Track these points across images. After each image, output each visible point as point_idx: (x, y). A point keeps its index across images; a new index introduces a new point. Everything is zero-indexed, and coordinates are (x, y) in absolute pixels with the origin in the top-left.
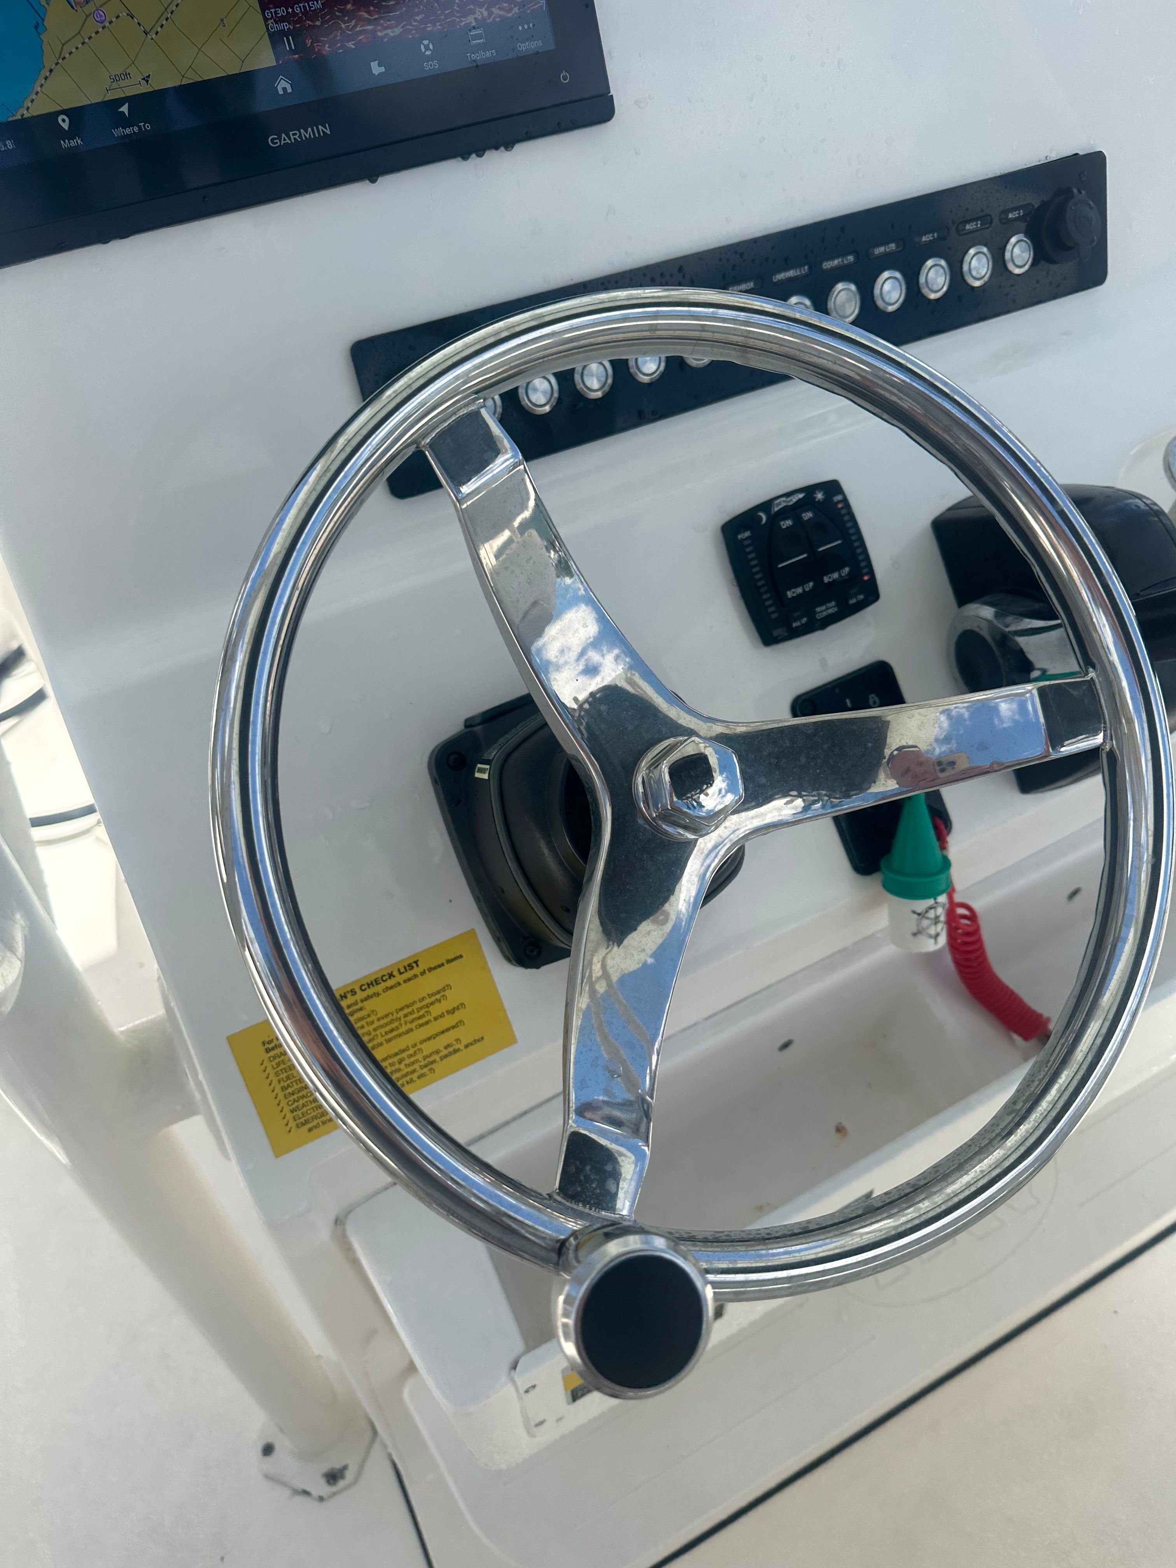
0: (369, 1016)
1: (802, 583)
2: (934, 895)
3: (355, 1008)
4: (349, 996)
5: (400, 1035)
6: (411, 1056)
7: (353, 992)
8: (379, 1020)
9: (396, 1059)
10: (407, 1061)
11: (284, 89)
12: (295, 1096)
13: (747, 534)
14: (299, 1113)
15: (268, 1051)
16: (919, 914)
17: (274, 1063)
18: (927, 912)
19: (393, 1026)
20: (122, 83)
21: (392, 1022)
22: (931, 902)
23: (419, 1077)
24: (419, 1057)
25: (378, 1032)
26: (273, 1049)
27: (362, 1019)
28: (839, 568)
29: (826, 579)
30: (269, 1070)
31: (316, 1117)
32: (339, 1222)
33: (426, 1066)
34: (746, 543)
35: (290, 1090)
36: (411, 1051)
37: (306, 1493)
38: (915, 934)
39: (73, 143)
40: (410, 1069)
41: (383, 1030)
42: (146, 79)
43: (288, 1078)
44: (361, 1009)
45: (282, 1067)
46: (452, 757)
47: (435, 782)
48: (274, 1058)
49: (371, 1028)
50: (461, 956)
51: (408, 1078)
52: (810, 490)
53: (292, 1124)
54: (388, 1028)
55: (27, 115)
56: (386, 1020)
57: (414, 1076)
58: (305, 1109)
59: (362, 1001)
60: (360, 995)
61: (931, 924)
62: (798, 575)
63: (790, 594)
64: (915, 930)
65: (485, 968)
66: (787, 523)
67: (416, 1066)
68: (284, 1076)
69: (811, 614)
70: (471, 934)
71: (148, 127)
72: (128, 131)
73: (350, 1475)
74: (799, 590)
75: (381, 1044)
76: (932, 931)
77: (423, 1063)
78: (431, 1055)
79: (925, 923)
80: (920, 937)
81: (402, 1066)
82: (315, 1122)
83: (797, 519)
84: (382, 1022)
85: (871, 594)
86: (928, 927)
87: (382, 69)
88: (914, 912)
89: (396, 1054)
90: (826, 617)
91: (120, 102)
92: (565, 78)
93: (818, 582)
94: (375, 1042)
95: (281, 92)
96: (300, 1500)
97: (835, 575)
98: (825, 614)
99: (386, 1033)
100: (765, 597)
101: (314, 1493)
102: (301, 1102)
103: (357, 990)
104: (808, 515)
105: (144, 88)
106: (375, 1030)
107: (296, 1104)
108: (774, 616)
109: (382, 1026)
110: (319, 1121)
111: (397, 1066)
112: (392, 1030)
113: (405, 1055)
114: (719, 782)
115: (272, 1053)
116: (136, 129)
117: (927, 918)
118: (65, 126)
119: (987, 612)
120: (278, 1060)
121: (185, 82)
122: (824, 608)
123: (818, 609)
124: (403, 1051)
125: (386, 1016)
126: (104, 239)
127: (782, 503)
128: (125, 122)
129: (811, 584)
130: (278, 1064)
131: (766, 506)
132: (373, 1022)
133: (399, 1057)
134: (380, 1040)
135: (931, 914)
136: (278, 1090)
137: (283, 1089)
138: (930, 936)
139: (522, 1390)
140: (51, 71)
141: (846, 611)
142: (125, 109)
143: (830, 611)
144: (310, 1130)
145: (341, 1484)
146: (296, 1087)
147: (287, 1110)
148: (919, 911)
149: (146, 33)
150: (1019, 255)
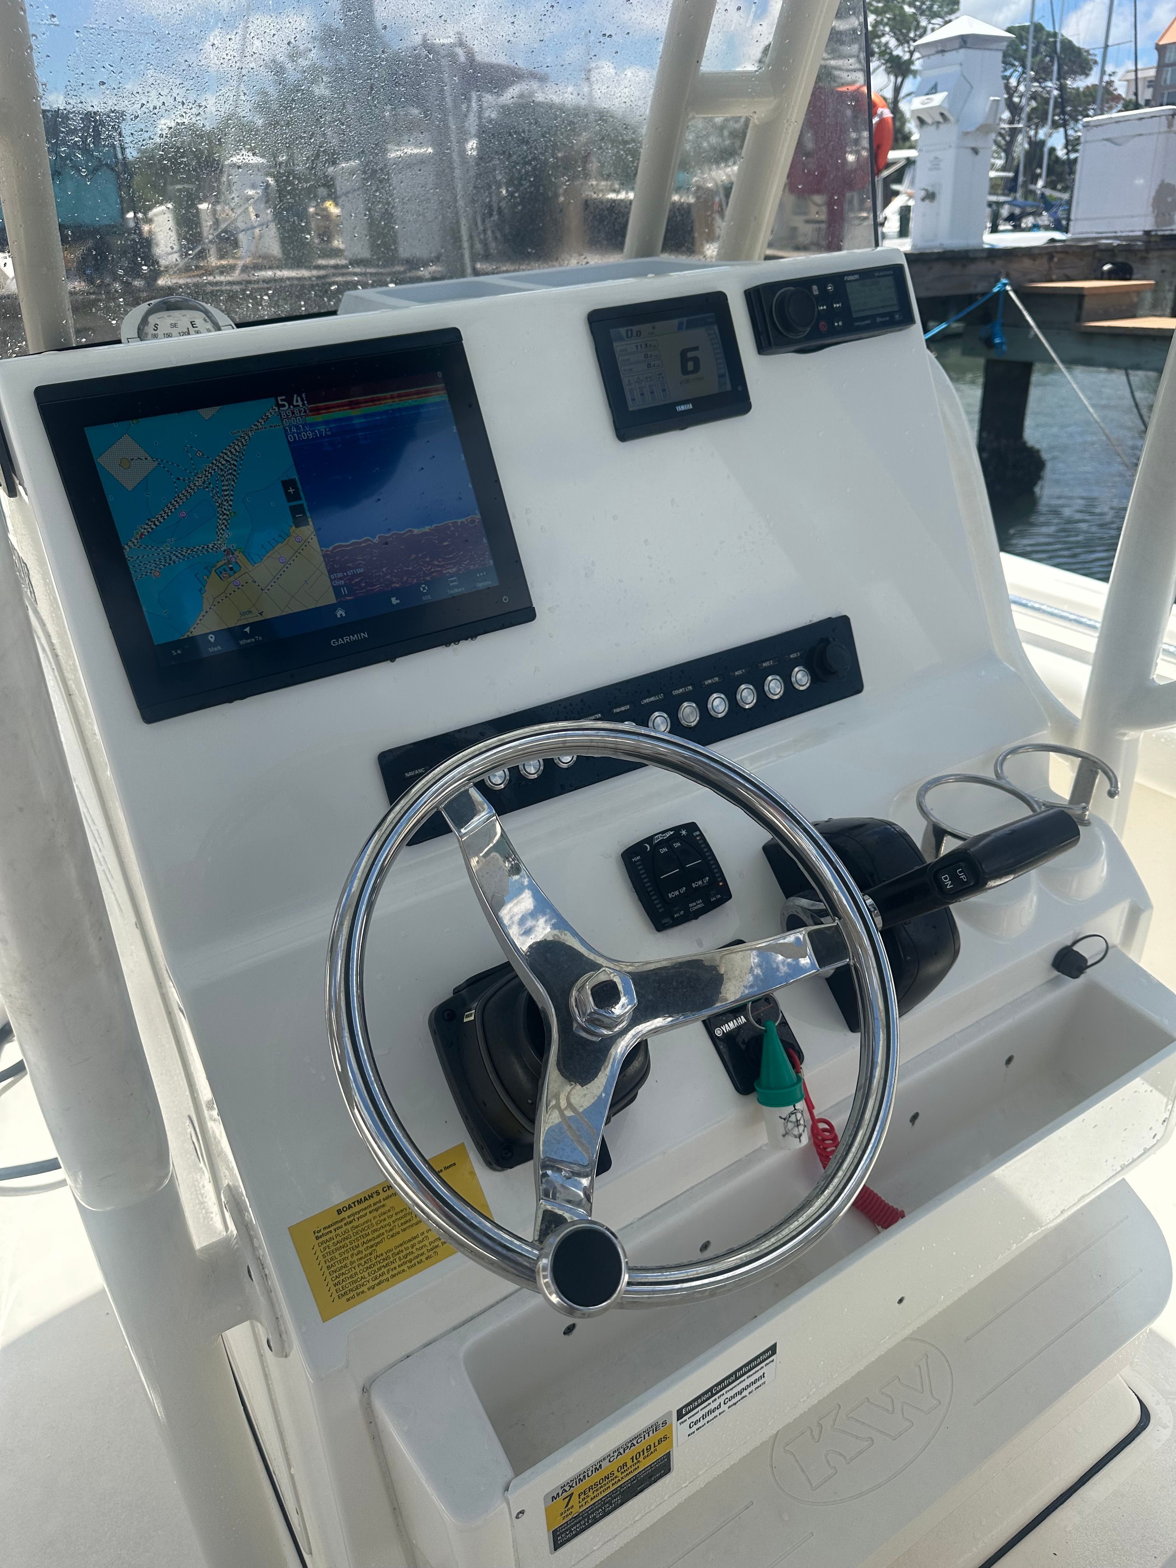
0: (389, 1211)
1: (678, 889)
2: (793, 1102)
3: (379, 1205)
4: (374, 1195)
5: (412, 1226)
6: (420, 1242)
7: (378, 1193)
8: (396, 1214)
9: (409, 1245)
10: (418, 1246)
11: (341, 615)
12: (337, 1274)
13: (638, 858)
14: (340, 1286)
15: (317, 1238)
16: (785, 1119)
17: (322, 1248)
18: (790, 1117)
19: (408, 1217)
20: (246, 616)
21: (405, 1216)
22: (791, 1108)
23: (427, 1259)
24: (426, 1242)
25: (396, 1224)
26: (321, 1237)
27: (385, 1213)
28: (702, 878)
29: (694, 885)
30: (318, 1253)
31: (351, 1290)
32: (365, 1390)
33: (432, 1249)
34: (637, 864)
35: (333, 1269)
36: (420, 1238)
38: (784, 1136)
39: (216, 649)
40: (420, 1252)
41: (400, 1222)
42: (261, 614)
43: (332, 1259)
44: (384, 1206)
45: (327, 1250)
46: (446, 1013)
47: (434, 1033)
48: (322, 1243)
49: (391, 1220)
50: (455, 1164)
51: (418, 1260)
52: (677, 829)
53: (335, 1295)
54: (403, 1221)
55: (191, 635)
56: (402, 1214)
57: (423, 1258)
58: (344, 1283)
59: (384, 1200)
60: (383, 1195)
61: (795, 1126)
62: (675, 884)
63: (670, 896)
64: (784, 1133)
65: (473, 1173)
66: (665, 850)
67: (424, 1250)
68: (328, 1258)
69: (687, 910)
70: (462, 1146)
71: (260, 638)
72: (249, 641)
74: (677, 893)
75: (398, 1233)
76: (796, 1132)
77: (429, 1248)
78: (435, 1241)
79: (790, 1125)
80: (787, 1136)
81: (414, 1250)
82: (351, 1295)
83: (670, 847)
84: (398, 1216)
85: (725, 895)
86: (792, 1129)
87: (398, 601)
88: (781, 1117)
89: (410, 1241)
90: (696, 910)
91: (246, 626)
92: (506, 600)
93: (689, 887)
94: (394, 1231)
95: (339, 616)
97: (700, 883)
98: (696, 908)
99: (402, 1224)
100: (653, 898)
102: (341, 1278)
103: (381, 1191)
104: (677, 845)
105: (260, 618)
106: (394, 1222)
107: (338, 1280)
108: (660, 911)
109: (399, 1219)
110: (355, 1293)
111: (410, 1250)
112: (406, 1222)
113: (416, 1241)
114: (623, 1000)
115: (320, 1240)
116: (253, 640)
117: (791, 1122)
118: (212, 640)
119: (802, 902)
120: (324, 1245)
121: (284, 614)
122: (695, 904)
123: (691, 905)
124: (415, 1238)
125: (402, 1211)
126: (230, 701)
127: (660, 838)
128: (246, 636)
129: (684, 888)
130: (325, 1249)
131: (649, 840)
132: (392, 1216)
133: (412, 1243)
134: (398, 1229)
135: (793, 1118)
136: (325, 1268)
137: (328, 1267)
138: (796, 1137)
139: (514, 1515)
140: (207, 612)
141: (710, 907)
142: (247, 630)
143: (699, 906)
144: (348, 1300)
146: (337, 1266)
147: (331, 1284)
148: (784, 1117)
149: (262, 590)
150: (801, 678)
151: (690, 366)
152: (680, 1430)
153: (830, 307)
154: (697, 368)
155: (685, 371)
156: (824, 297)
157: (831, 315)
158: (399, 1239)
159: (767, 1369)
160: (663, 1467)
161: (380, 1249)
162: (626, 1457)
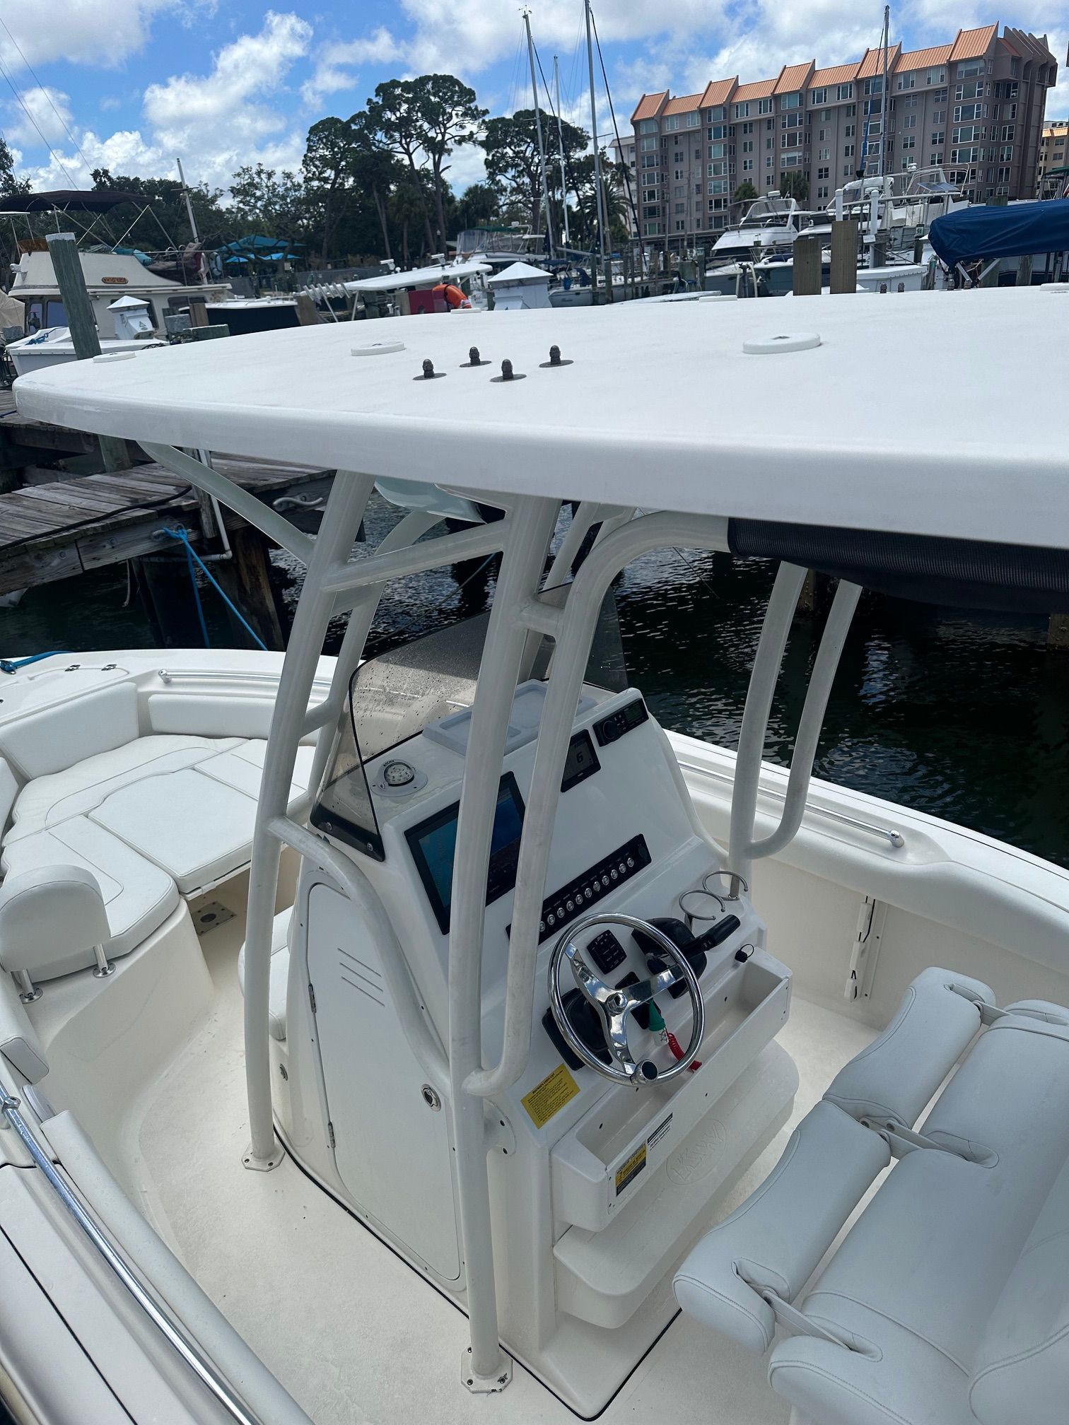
0: (548, 1090)
1: (609, 957)
2: (661, 1029)
12: (538, 1113)
13: (593, 948)
14: (540, 1117)
15: (530, 1102)
22: (662, 1032)
28: (616, 951)
29: (614, 955)
30: (531, 1107)
32: (549, 1154)
34: (594, 950)
35: (537, 1111)
37: (494, 1391)
38: (661, 1042)
50: (563, 1071)
52: (604, 933)
53: (539, 1120)
61: (662, 1037)
62: (607, 956)
63: (607, 961)
64: (660, 1040)
65: (568, 1072)
66: (602, 943)
68: (533, 1110)
69: (614, 964)
70: (563, 1065)
73: (509, 1377)
74: (609, 959)
75: (552, 1096)
76: (664, 1040)
83: (604, 942)
85: (624, 956)
88: (659, 1036)
90: (617, 963)
93: (612, 956)
96: (494, 1394)
97: (615, 953)
100: (602, 962)
101: (497, 1389)
104: (605, 940)
107: (538, 1116)
108: (605, 967)
119: (652, 954)
122: (616, 961)
127: (599, 939)
130: (533, 1106)
131: (596, 940)
135: (664, 1034)
137: (535, 1112)
141: (621, 961)
144: (544, 1121)
145: (506, 1381)
150: (630, 862)
151: (580, 760)
152: (648, 1147)
153: (621, 723)
154: (582, 760)
155: (579, 762)
156: (619, 720)
157: (622, 726)
158: (553, 1098)
159: (670, 1123)
160: (643, 1164)
161: (549, 1102)
162: (634, 1158)
